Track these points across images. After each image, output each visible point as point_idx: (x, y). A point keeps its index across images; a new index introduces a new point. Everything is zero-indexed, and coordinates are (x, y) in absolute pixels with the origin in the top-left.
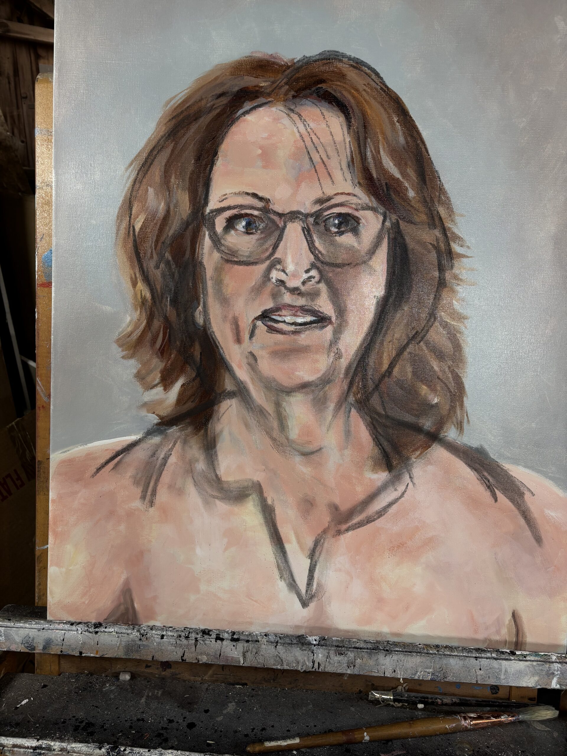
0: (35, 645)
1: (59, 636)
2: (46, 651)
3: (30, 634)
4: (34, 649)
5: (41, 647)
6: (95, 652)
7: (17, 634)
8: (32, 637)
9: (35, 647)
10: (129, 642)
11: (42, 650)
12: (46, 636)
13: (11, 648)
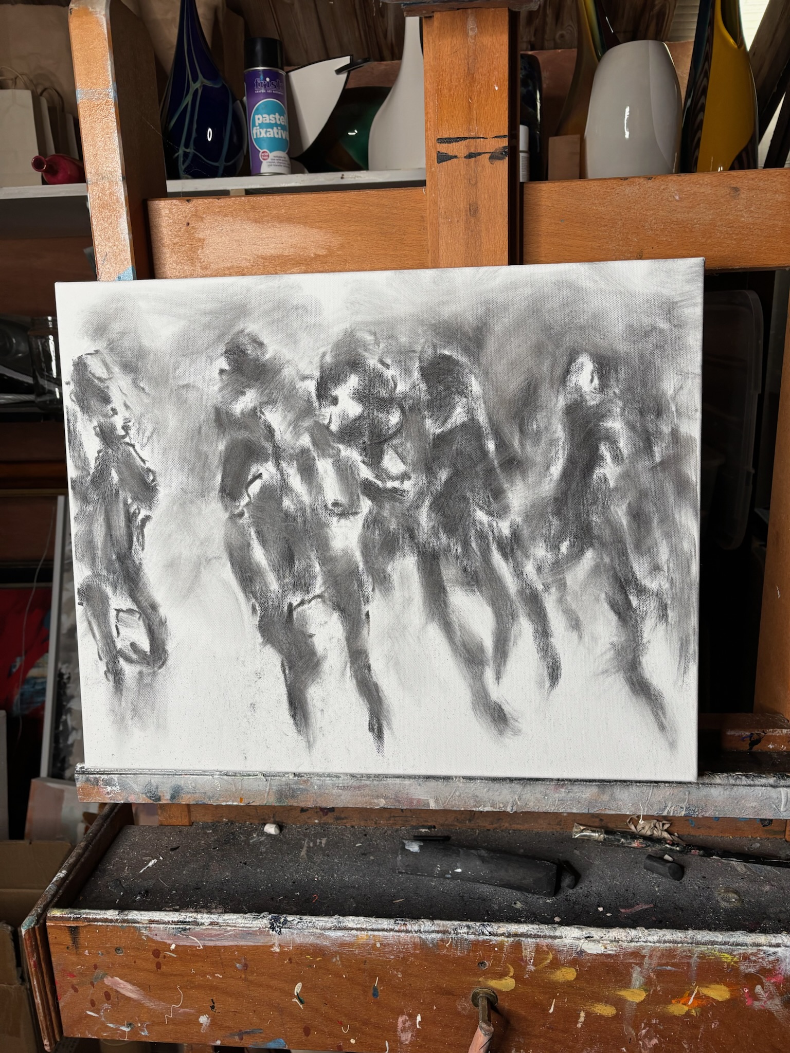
0: (159, 794)
1: (189, 782)
2: (175, 801)
3: (152, 781)
4: (159, 799)
5: (168, 797)
6: (239, 800)
7: (136, 783)
8: (155, 784)
9: (160, 797)
10: (281, 786)
11: (170, 800)
12: (173, 782)
13: (129, 800)
